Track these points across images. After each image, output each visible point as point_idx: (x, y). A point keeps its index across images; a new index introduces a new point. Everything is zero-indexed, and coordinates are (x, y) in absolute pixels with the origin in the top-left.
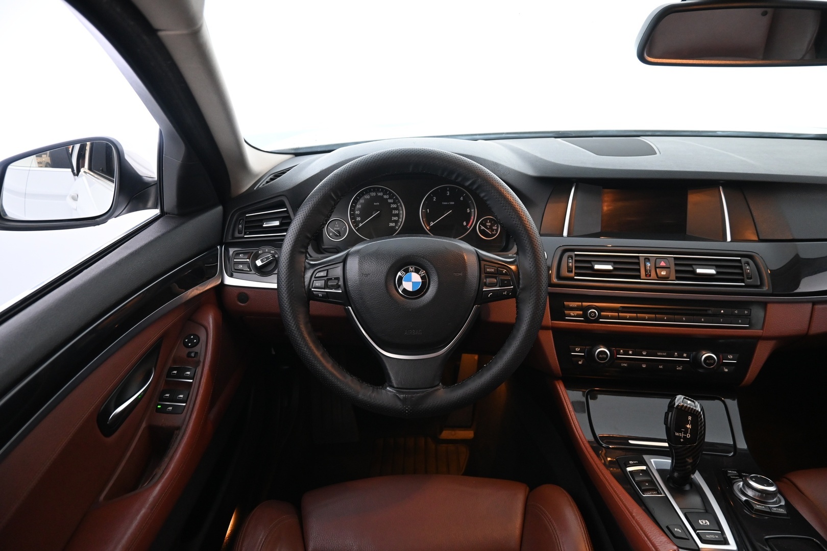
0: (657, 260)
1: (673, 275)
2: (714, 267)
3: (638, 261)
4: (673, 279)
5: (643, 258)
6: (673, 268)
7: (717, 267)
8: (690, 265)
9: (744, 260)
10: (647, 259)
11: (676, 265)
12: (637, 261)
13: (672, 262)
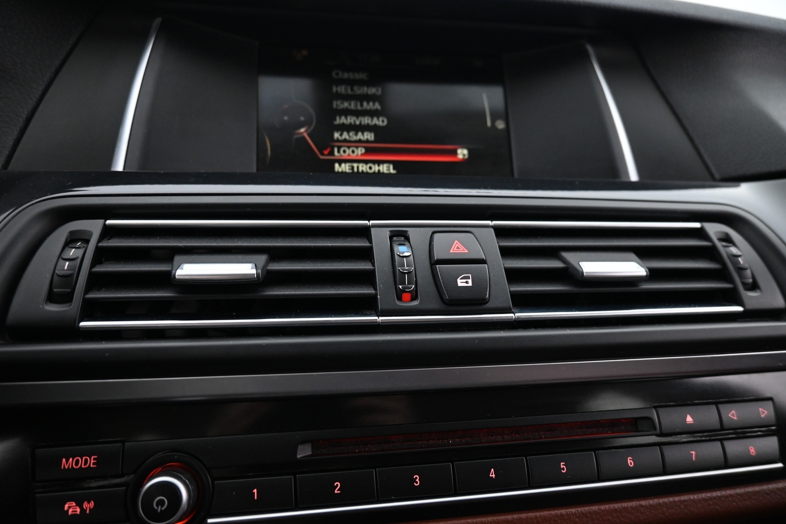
0: (436, 236)
1: (502, 290)
2: (633, 256)
3: (368, 244)
4: (505, 305)
5: (387, 232)
6: (499, 265)
7: (642, 254)
8: (553, 253)
9: (714, 229)
10: (400, 236)
11: (506, 252)
12: (362, 243)
13: (493, 243)
